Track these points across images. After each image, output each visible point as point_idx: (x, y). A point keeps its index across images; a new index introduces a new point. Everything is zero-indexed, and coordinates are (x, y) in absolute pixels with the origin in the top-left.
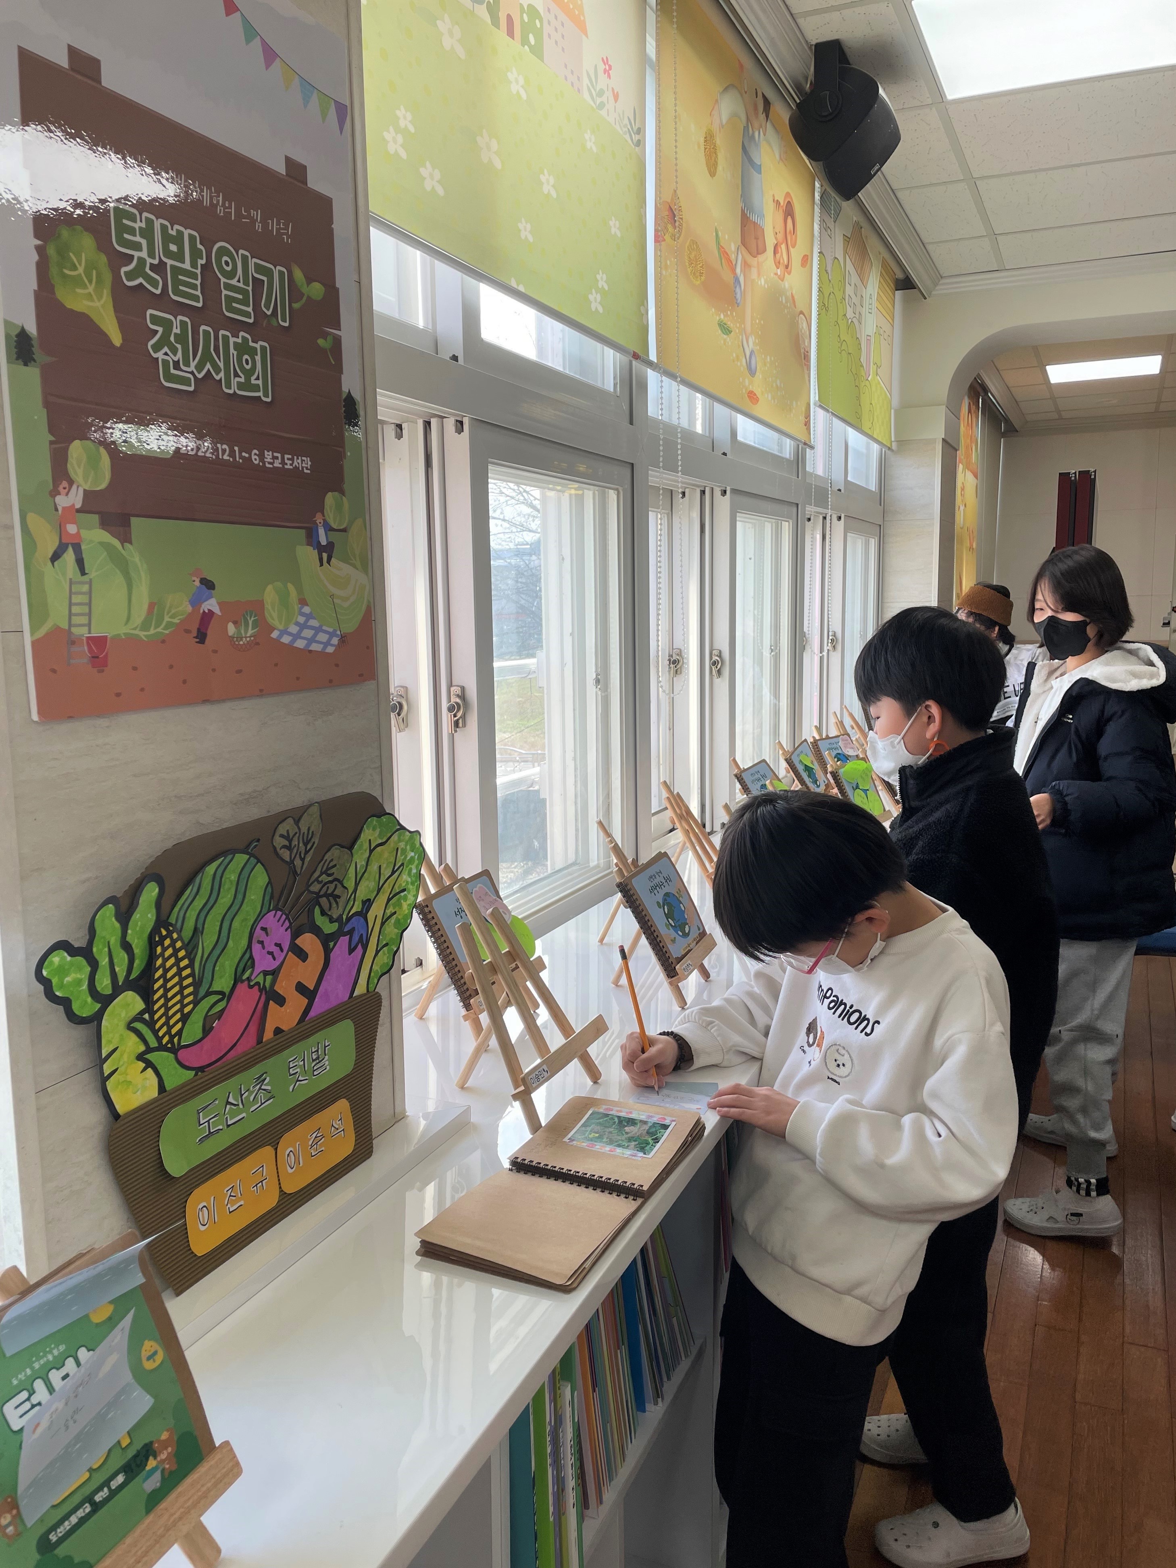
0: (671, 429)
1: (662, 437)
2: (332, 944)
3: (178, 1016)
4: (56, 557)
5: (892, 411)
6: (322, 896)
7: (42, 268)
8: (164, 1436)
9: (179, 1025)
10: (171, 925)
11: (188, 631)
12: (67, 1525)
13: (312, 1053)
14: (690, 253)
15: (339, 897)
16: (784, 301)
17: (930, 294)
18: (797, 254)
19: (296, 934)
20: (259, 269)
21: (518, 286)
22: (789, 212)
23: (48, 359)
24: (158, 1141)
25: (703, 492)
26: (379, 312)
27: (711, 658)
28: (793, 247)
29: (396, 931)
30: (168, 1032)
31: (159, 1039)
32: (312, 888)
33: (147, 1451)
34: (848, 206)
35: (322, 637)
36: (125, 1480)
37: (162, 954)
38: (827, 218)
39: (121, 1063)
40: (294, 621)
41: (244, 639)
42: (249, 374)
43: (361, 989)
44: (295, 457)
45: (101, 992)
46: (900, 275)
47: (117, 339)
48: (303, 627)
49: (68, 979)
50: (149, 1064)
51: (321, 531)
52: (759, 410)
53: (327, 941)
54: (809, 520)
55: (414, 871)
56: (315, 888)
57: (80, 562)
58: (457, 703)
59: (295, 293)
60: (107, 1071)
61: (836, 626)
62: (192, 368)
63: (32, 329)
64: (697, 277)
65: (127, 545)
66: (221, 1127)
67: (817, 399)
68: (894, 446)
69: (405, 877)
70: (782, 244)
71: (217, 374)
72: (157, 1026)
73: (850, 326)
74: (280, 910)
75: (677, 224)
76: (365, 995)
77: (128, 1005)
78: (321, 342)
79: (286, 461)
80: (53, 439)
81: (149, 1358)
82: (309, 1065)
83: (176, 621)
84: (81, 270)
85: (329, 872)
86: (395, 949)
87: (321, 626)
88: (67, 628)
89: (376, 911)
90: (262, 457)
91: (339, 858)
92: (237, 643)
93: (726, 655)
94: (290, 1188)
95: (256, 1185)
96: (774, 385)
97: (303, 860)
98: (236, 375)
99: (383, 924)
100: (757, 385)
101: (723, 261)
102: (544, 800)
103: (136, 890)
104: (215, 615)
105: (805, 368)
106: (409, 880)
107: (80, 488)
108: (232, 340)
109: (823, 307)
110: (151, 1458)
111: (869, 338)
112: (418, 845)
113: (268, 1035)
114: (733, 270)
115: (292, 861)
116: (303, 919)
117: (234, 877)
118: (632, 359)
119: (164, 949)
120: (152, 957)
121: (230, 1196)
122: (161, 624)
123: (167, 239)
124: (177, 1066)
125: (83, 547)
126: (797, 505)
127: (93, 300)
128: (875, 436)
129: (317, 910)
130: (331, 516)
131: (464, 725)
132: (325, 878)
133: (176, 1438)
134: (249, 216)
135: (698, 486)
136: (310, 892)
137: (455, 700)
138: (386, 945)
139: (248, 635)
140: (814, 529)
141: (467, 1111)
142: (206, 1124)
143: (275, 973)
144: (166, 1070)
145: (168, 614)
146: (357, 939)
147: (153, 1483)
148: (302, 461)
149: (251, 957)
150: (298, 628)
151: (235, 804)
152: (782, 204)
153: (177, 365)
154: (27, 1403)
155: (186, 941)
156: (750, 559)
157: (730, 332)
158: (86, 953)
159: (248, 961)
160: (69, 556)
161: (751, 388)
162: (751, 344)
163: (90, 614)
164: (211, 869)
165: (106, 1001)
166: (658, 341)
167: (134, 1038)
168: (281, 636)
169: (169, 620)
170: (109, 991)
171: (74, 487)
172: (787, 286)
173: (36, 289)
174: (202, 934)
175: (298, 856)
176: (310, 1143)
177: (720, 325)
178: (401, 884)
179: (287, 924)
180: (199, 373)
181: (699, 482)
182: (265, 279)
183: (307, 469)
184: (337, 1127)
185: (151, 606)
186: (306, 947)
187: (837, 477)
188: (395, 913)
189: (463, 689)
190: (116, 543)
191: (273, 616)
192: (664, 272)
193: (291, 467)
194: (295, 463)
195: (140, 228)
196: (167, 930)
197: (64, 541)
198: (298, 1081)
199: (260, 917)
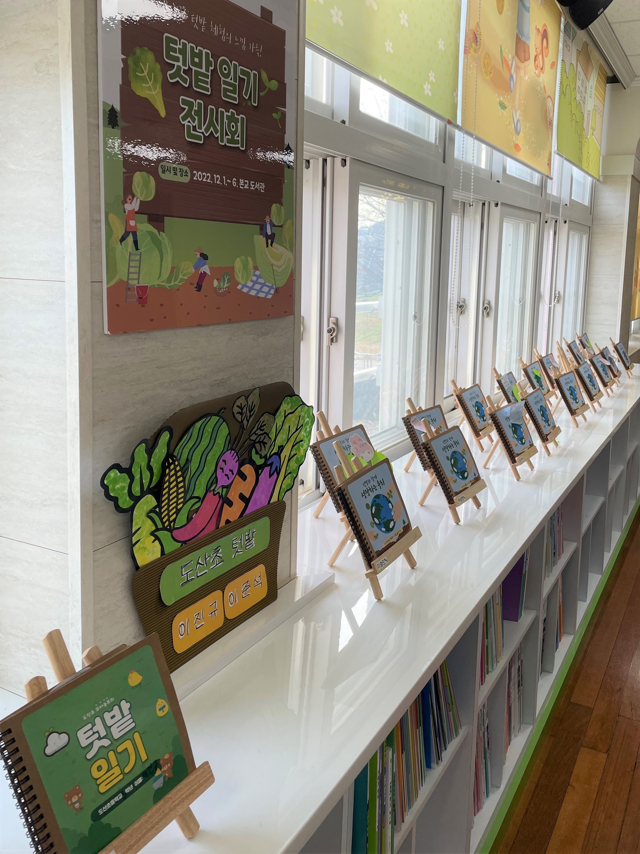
0: (468, 166)
1: (462, 171)
2: (260, 471)
3: (174, 510)
4: (123, 239)
5: (601, 157)
6: (257, 443)
7: (125, 72)
8: (167, 757)
9: (175, 516)
10: (175, 456)
11: (192, 284)
12: (109, 805)
13: (246, 536)
14: (485, 60)
15: (266, 443)
16: (539, 90)
17: (628, 87)
18: (548, 61)
19: (241, 465)
20: (243, 72)
21: (383, 80)
22: (545, 35)
23: (126, 124)
24: (159, 584)
25: (484, 204)
26: (307, 97)
27: (483, 305)
28: (546, 56)
29: (296, 465)
30: (168, 520)
31: (163, 523)
32: (252, 438)
33: (156, 765)
34: (581, 34)
35: (266, 289)
36: (143, 781)
37: (169, 473)
38: (567, 39)
39: (142, 536)
40: (250, 279)
41: (222, 289)
42: (234, 133)
43: (274, 499)
44: (256, 183)
45: (134, 494)
46: (610, 74)
47: (163, 113)
48: (255, 283)
49: (118, 486)
50: (157, 538)
51: (268, 227)
52: (521, 156)
53: (258, 469)
54: (546, 222)
55: (308, 430)
56: (253, 437)
57: (136, 243)
58: (333, 328)
59: (262, 86)
60: (134, 541)
61: (560, 288)
62: (203, 130)
63: (117, 107)
64: (488, 75)
65: (161, 232)
66: (193, 577)
67: (556, 149)
68: (601, 179)
69: (303, 433)
70: (540, 55)
71: (216, 134)
72: (163, 516)
73: (578, 105)
74: (234, 450)
75: (478, 43)
76: (276, 502)
77: (148, 503)
78: (274, 115)
79: (251, 185)
80: (125, 171)
81: (160, 710)
82: (244, 542)
83: (186, 278)
84: (146, 73)
85: (261, 428)
86: (295, 476)
87: (265, 283)
88: (126, 280)
89: (286, 453)
90: (238, 182)
91: (268, 420)
92: (218, 291)
93: (493, 304)
94: (230, 616)
95: (212, 613)
96: (531, 140)
97: (248, 421)
98: (227, 134)
99: (289, 460)
100: (520, 140)
101: (504, 65)
102: (379, 388)
103: (157, 436)
104: (207, 275)
105: (550, 130)
106: (305, 435)
107: (138, 199)
108: (226, 114)
109: (562, 93)
110: (158, 769)
111: (589, 112)
112: (311, 414)
113: (222, 523)
114: (510, 71)
115: (242, 422)
116: (246, 456)
117: (210, 430)
118: (447, 124)
119: (170, 471)
120: (163, 475)
121: (197, 619)
122: (177, 280)
123: (194, 55)
124: (172, 540)
125: (138, 234)
126: (540, 213)
127: (151, 91)
128: (590, 172)
129: (254, 451)
130: (274, 217)
131: (337, 341)
132: (259, 432)
133: (173, 758)
134: (238, 42)
135: (481, 200)
136: (250, 440)
137: (332, 325)
138: (290, 473)
139: (225, 287)
140: (549, 228)
141: (333, 576)
142: (186, 575)
143: (228, 487)
144: (166, 542)
145: (181, 274)
146: (274, 469)
147: (158, 784)
148: (260, 185)
149: (216, 477)
150: (252, 284)
151: (212, 386)
152: (541, 31)
153: (194, 128)
154: (91, 731)
155: (182, 466)
156: (510, 245)
157: (506, 108)
158: (128, 471)
159: (214, 480)
160: (130, 239)
161: (516, 142)
162: (518, 115)
163: (139, 273)
164: (198, 425)
165: (136, 500)
166: (463, 113)
167: (150, 522)
168: (242, 288)
169: (182, 277)
170: (139, 494)
171: (135, 198)
172: (541, 80)
173: (121, 84)
174: (190, 463)
175: (246, 418)
176: (242, 590)
177: (500, 104)
178: (300, 437)
179: (237, 458)
180: (206, 133)
181: (482, 198)
182: (245, 78)
183: (262, 190)
184: (258, 581)
185: (173, 269)
186: (246, 473)
187: (565, 198)
188: (296, 454)
189: (337, 319)
190: (155, 231)
191: (239, 276)
192: (468, 72)
193: (254, 189)
194: (256, 186)
195: (179, 48)
196: (173, 460)
197: (127, 230)
198: (237, 552)
199: (223, 453)
